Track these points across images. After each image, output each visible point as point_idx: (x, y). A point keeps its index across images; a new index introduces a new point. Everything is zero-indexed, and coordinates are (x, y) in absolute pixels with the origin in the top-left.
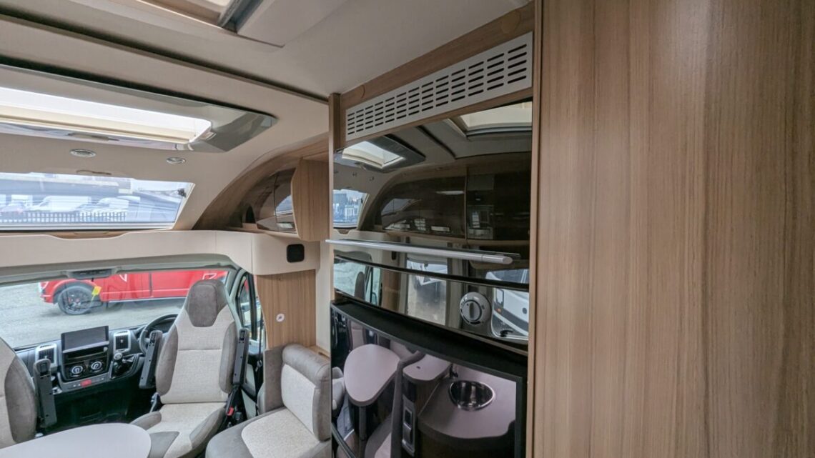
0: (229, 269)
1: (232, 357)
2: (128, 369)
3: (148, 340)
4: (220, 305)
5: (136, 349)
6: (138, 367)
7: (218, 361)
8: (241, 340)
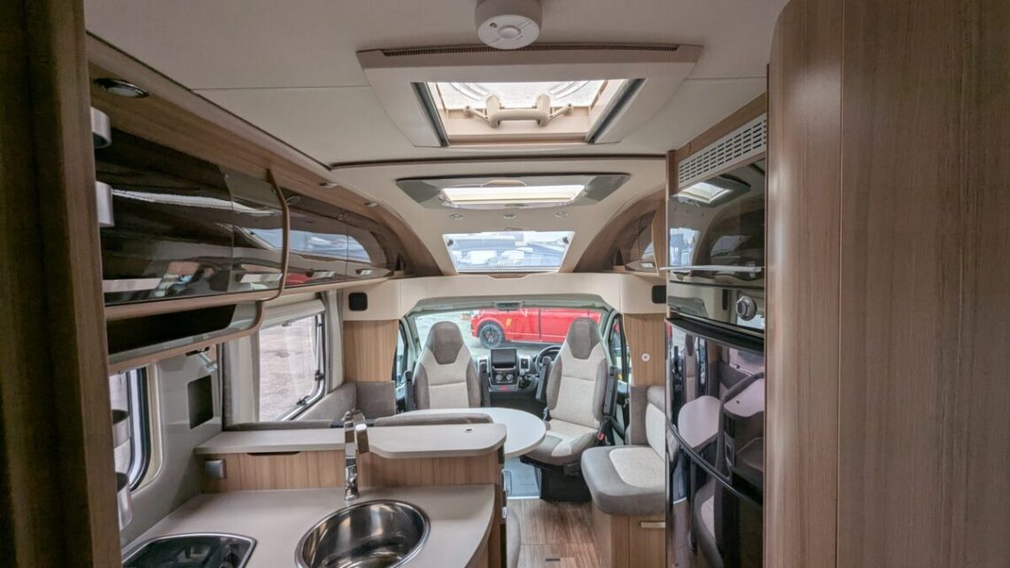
0: (603, 311)
1: (603, 390)
2: (528, 385)
3: (541, 365)
4: (594, 341)
5: (533, 371)
6: (535, 385)
7: (592, 391)
8: (610, 376)
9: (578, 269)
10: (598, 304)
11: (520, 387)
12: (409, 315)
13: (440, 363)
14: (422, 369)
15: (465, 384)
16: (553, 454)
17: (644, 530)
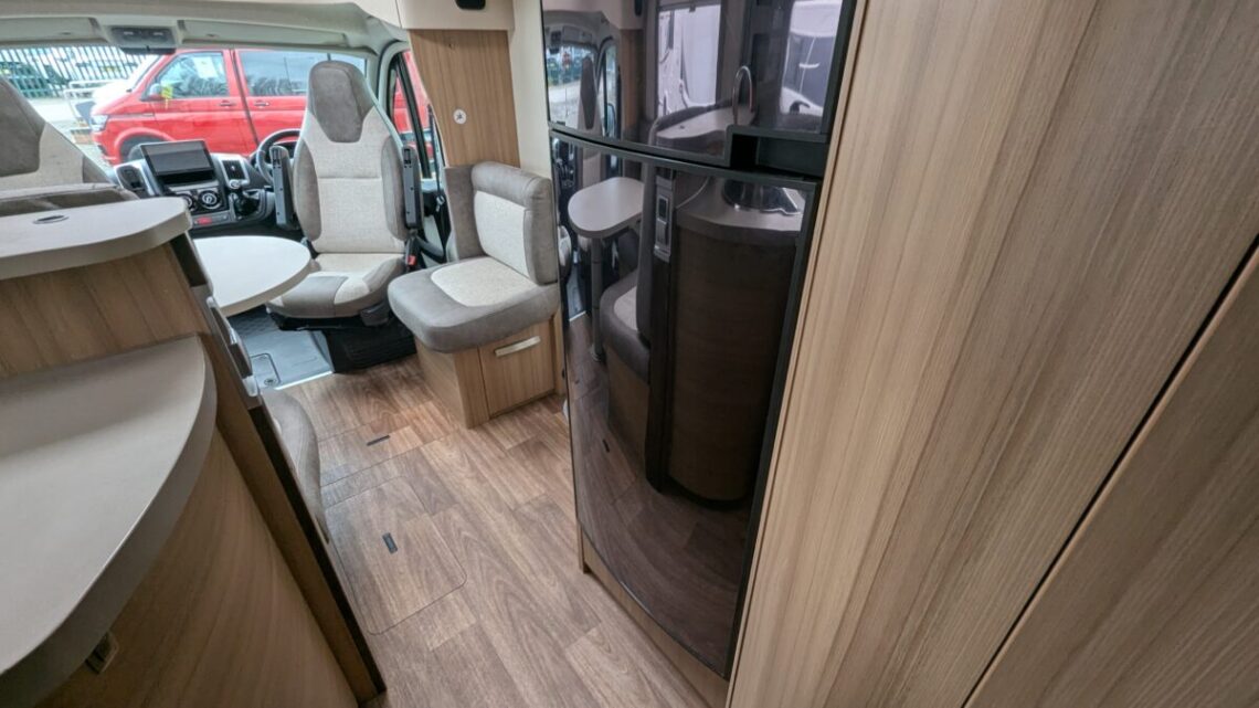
0: (366, 55)
2: (255, 209)
4: (363, 110)
5: (257, 180)
6: (269, 209)
7: (379, 195)
10: (353, 35)
11: (237, 213)
16: (337, 301)
17: (500, 357)
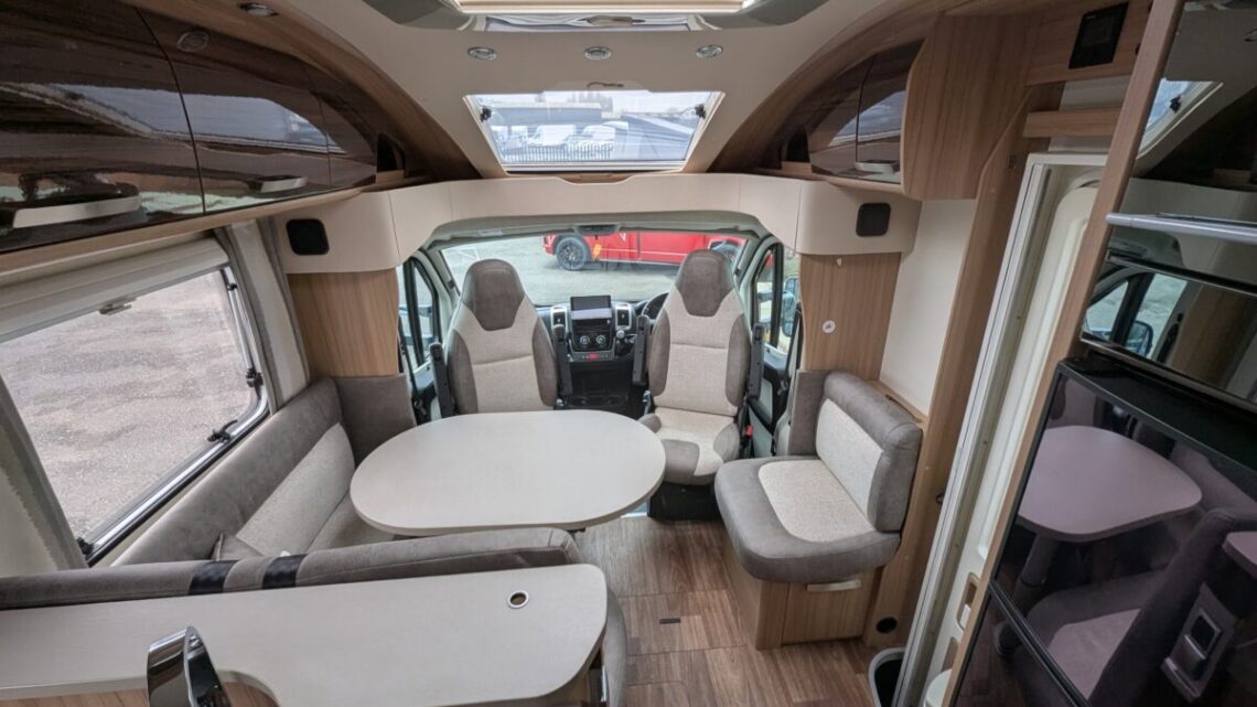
1: (744, 362)
2: (629, 351)
4: (723, 289)
7: (723, 364)
9: (715, 168)
10: (743, 227)
11: (616, 353)
12: (430, 247)
13: (487, 328)
14: (458, 338)
15: (530, 359)
17: (811, 593)
